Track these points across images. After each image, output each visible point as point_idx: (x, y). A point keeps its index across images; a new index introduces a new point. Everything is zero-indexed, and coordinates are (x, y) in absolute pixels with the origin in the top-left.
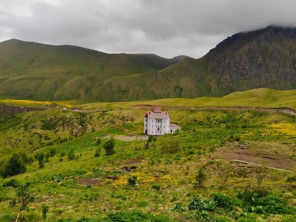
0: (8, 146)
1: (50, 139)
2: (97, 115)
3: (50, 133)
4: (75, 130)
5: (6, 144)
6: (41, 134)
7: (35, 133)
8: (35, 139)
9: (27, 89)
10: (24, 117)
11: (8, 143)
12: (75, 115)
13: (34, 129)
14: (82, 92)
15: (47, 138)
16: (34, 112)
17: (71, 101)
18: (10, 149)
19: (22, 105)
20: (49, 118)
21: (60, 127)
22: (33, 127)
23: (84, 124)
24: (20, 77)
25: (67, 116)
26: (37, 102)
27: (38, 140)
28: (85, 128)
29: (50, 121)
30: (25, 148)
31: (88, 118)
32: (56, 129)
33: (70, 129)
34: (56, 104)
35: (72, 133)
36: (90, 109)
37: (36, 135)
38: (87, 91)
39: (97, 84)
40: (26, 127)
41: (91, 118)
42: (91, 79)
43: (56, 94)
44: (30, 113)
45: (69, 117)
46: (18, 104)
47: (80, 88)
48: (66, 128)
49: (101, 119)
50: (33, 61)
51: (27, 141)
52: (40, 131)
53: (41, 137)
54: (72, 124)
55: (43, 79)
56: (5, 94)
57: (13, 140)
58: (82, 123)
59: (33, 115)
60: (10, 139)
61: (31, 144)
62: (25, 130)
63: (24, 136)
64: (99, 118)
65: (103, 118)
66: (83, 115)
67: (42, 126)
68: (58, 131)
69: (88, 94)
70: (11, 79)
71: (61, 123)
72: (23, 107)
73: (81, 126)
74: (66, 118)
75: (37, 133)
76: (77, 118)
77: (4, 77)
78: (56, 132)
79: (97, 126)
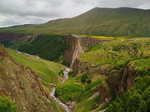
0: (98, 58)
1: (117, 56)
2: (143, 44)
3: (117, 53)
4: (131, 52)
5: (97, 56)
6: (112, 53)
7: (109, 52)
8: (110, 55)
9: (101, 31)
10: (103, 45)
11: (98, 56)
12: (130, 44)
13: (109, 50)
14: (129, 32)
15: (115, 55)
16: (107, 42)
17: (123, 37)
18: (99, 58)
19: (101, 39)
20: (116, 45)
21: (122, 50)
22: (108, 49)
23: (136, 49)
24: (99, 26)
25: (126, 45)
26: (107, 37)
27: (111, 56)
28: (137, 52)
29: (117, 47)
30: (105, 59)
31: (139, 46)
32: (120, 51)
33: (128, 51)
34: (116, 38)
35: (129, 54)
36: (139, 41)
37: (110, 53)
38: (132, 31)
39: (138, 27)
40: (105, 49)
41: (140, 46)
42: (135, 25)
43: (115, 34)
44: (106, 43)
45: (127, 45)
46: (99, 38)
47: (128, 30)
48: (126, 51)
49: (147, 47)
50: (104, 17)
51: (106, 56)
52: (112, 52)
53: (112, 54)
54: (129, 49)
55: (109, 26)
56: (92, 34)
57: (100, 55)
58: (135, 49)
59: (107, 44)
60: (98, 54)
61: (108, 57)
62: (105, 50)
63: (105, 53)
64: (145, 46)
65: (148, 47)
66: (135, 44)
67: (113, 49)
68: (121, 52)
69: (133, 33)
70: (95, 26)
71: (123, 48)
72: (101, 40)
73: (134, 50)
74: (126, 46)
75: (111, 53)
76: (132, 46)
77: (92, 26)
78: (120, 52)
79: (144, 51)
